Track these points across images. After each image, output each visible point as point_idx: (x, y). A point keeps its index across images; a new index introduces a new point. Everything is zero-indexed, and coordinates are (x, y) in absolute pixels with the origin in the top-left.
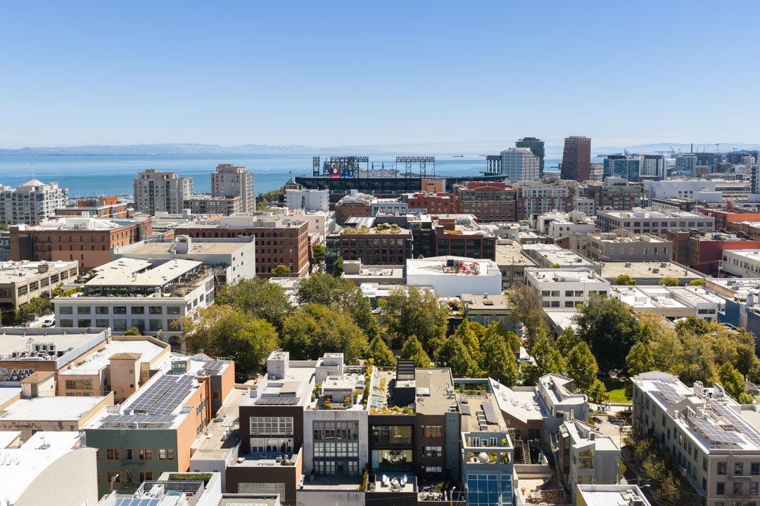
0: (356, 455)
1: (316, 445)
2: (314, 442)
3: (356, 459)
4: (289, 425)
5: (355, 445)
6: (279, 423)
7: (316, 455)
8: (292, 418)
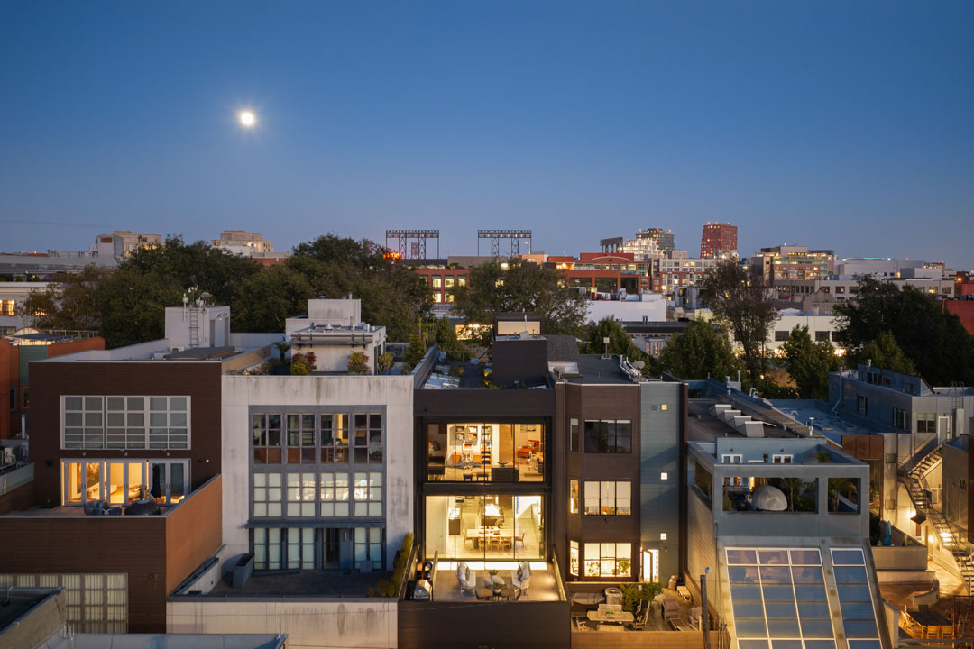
0: (375, 511)
1: (259, 479)
2: (252, 472)
3: (380, 522)
4: (177, 419)
5: (375, 478)
6: (147, 411)
7: (260, 511)
8: (189, 398)
